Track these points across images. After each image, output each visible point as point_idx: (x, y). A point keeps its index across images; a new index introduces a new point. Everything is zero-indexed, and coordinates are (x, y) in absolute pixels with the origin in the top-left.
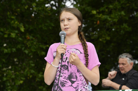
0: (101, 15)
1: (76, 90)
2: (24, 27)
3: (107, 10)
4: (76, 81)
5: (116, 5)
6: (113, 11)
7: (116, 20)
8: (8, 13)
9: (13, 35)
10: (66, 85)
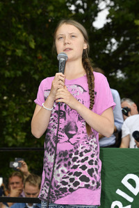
1: (75, 148)
8: (14, 20)
9: (19, 52)
10: (61, 141)
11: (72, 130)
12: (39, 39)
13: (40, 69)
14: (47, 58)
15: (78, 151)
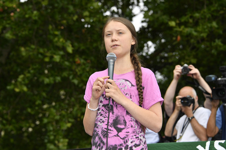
0: (183, 27)
1: (124, 142)
2: (73, 46)
3: (191, 21)
4: (124, 128)
5: (204, 12)
6: (200, 21)
7: (204, 35)
8: (50, 27)
9: (57, 58)
10: (110, 135)
11: (121, 124)
12: (76, 44)
13: (79, 73)
14: (85, 62)
15: (128, 146)
